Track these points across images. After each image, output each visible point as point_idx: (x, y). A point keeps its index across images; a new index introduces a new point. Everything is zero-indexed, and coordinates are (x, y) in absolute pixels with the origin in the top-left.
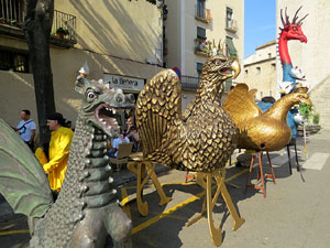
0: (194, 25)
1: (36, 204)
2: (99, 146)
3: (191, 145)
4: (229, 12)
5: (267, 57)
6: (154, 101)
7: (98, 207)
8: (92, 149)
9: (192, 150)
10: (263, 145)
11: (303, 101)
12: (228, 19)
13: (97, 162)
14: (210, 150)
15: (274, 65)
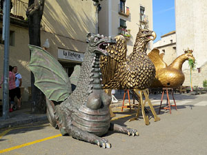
0: (118, 18)
1: (62, 94)
2: (97, 63)
3: (132, 74)
4: (142, 9)
5: (170, 43)
6: (112, 52)
7: (97, 89)
8: (95, 64)
9: (133, 76)
10: (168, 84)
11: (190, 58)
12: (142, 15)
13: (97, 70)
14: (142, 76)
15: (175, 48)
